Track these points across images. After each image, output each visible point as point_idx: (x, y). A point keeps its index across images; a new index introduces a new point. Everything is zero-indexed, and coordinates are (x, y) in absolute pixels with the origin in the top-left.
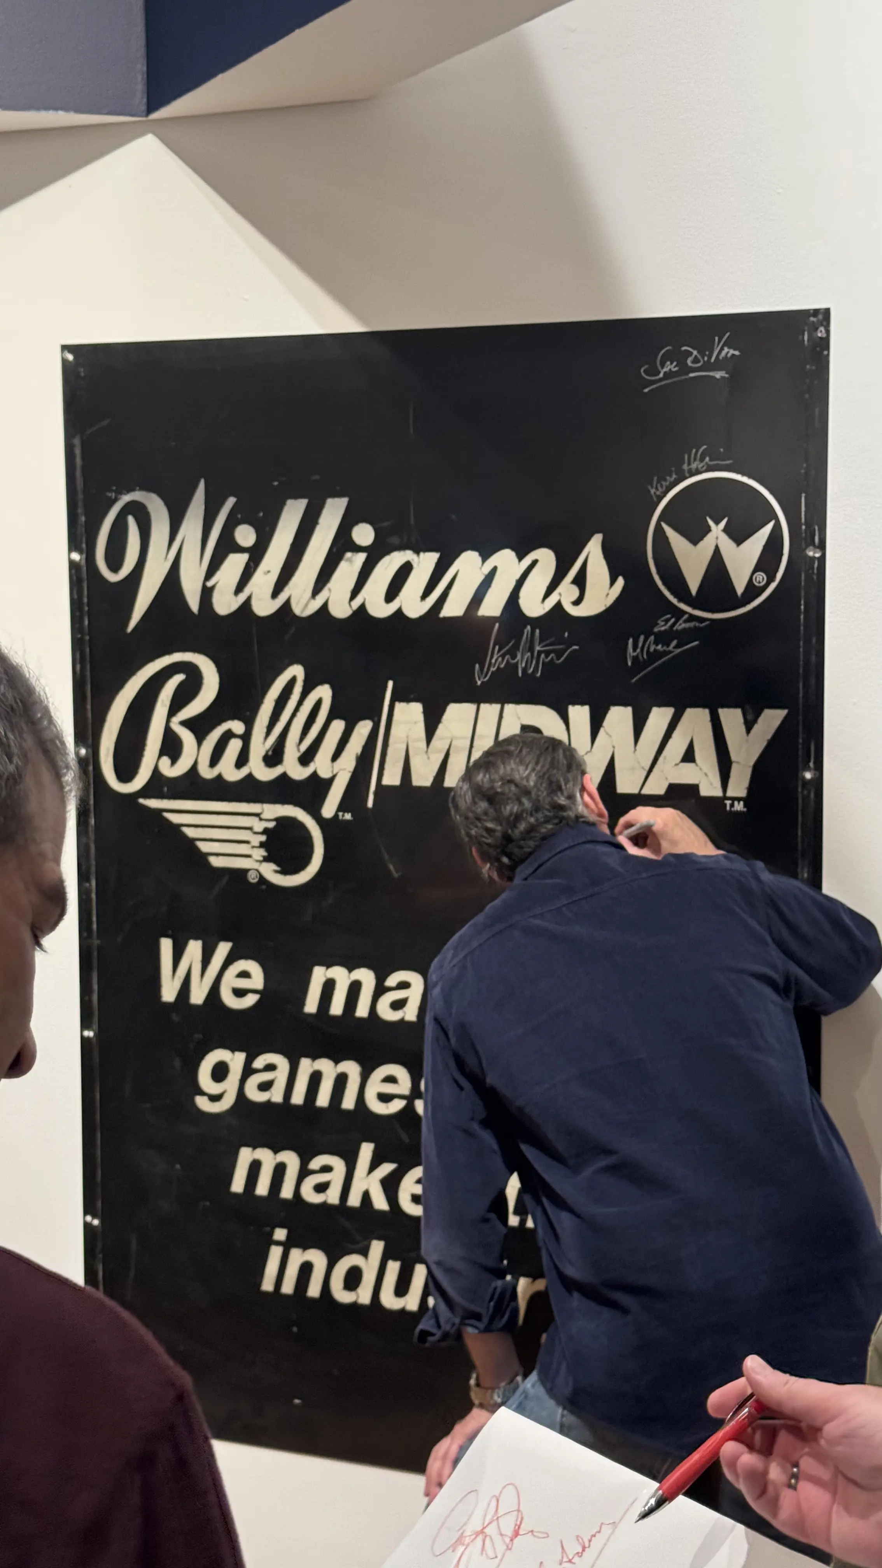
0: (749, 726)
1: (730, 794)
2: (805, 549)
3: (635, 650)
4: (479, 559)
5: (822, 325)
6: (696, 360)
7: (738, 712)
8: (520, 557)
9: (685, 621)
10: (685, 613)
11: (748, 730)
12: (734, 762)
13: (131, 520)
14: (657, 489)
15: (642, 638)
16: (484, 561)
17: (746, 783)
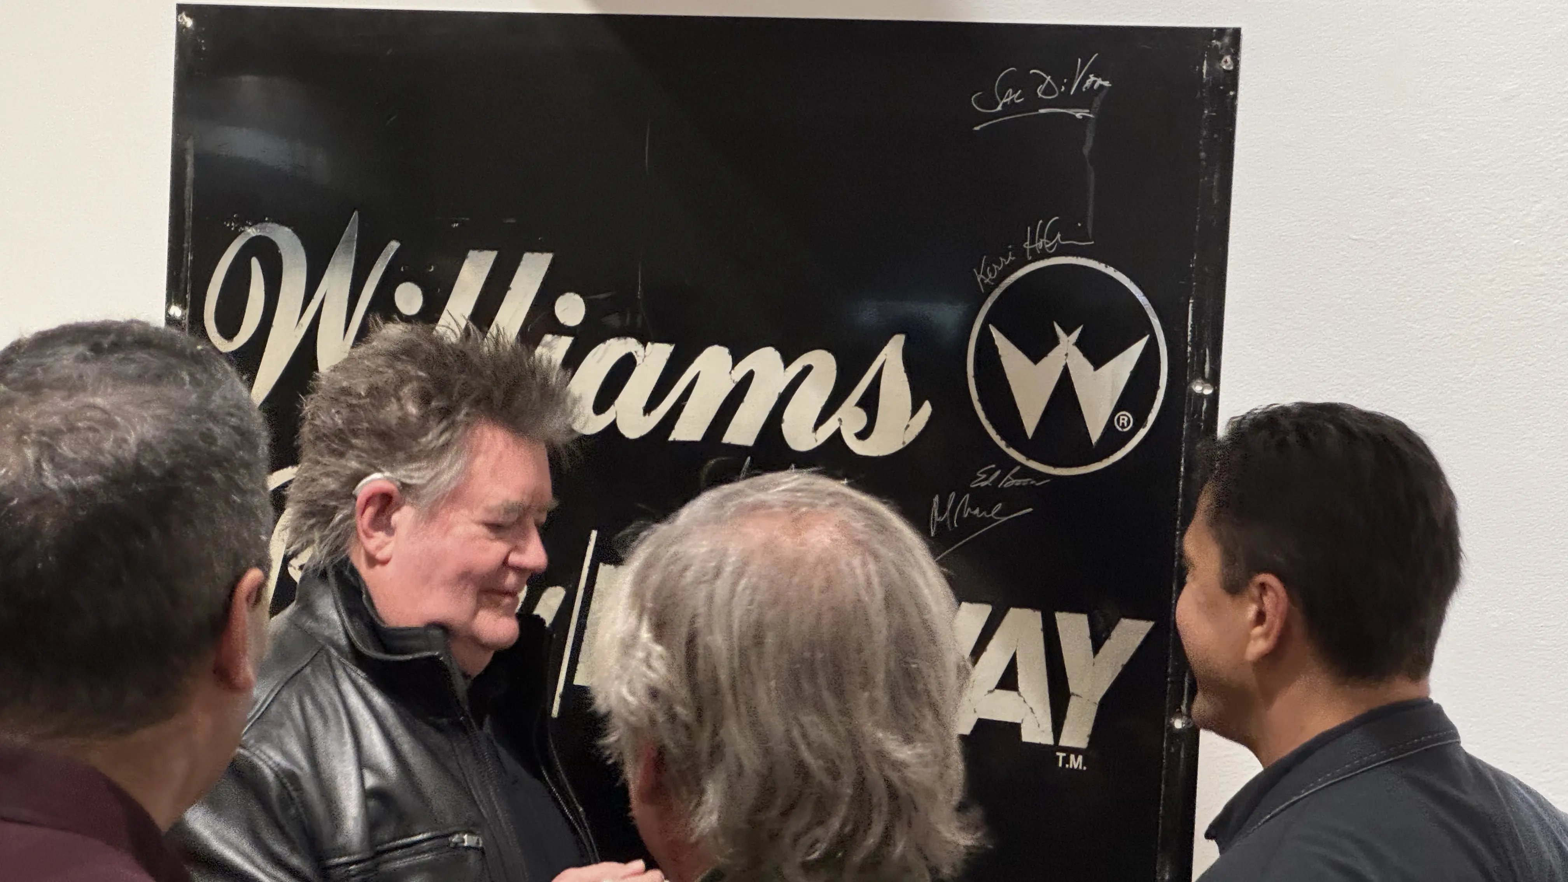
0: (1098, 641)
1: (1064, 742)
2: (1191, 382)
3: (941, 513)
4: (730, 358)
5: (1228, 53)
6: (1049, 91)
7: (1082, 620)
8: (787, 361)
9: (1015, 476)
10: (1016, 463)
11: (1096, 648)
12: (1073, 694)
13: (255, 263)
14: (985, 274)
15: (953, 495)
16: (735, 362)
17: (1088, 729)
